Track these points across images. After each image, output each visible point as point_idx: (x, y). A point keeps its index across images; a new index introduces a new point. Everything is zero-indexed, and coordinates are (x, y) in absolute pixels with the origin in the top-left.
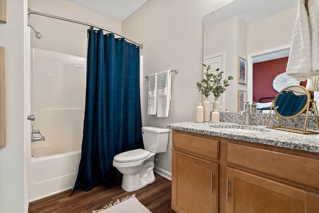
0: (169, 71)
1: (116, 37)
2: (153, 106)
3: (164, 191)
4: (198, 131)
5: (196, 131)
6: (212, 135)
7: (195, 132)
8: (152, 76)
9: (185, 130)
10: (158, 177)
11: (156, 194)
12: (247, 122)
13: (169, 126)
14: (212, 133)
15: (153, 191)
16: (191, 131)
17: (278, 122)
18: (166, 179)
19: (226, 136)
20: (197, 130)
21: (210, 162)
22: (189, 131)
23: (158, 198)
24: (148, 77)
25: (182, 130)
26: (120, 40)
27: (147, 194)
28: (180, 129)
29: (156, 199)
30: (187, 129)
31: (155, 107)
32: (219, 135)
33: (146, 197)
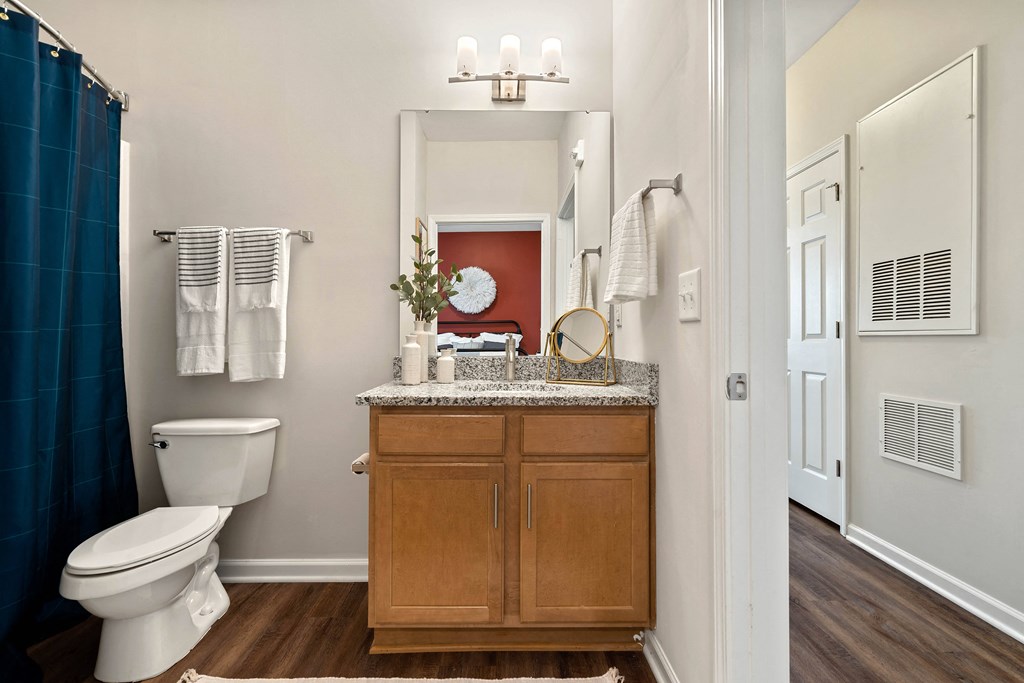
0: (286, 231)
1: (43, 37)
2: (213, 344)
3: (287, 615)
4: (459, 401)
5: (456, 401)
6: (495, 404)
7: (451, 404)
8: (199, 235)
9: (423, 404)
10: (235, 591)
11: (267, 636)
12: (511, 375)
13: (367, 399)
14: (494, 399)
15: (250, 633)
16: (441, 404)
17: (555, 371)
18: (265, 584)
19: (523, 402)
20: (457, 399)
21: (486, 465)
22: (434, 403)
23: (284, 640)
24: (174, 233)
25: (413, 404)
26: (55, 55)
27: (235, 648)
28: (406, 402)
29: (280, 644)
30: (430, 400)
31: (220, 347)
32: (510, 403)
33: (241, 656)
